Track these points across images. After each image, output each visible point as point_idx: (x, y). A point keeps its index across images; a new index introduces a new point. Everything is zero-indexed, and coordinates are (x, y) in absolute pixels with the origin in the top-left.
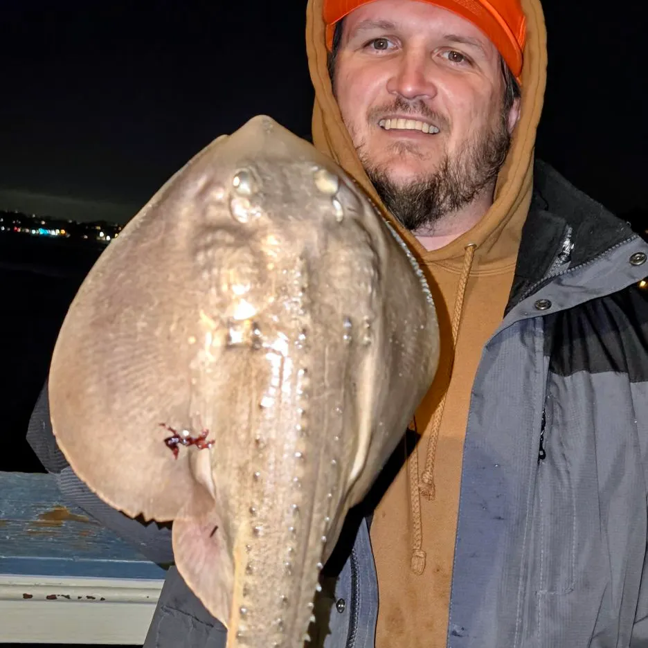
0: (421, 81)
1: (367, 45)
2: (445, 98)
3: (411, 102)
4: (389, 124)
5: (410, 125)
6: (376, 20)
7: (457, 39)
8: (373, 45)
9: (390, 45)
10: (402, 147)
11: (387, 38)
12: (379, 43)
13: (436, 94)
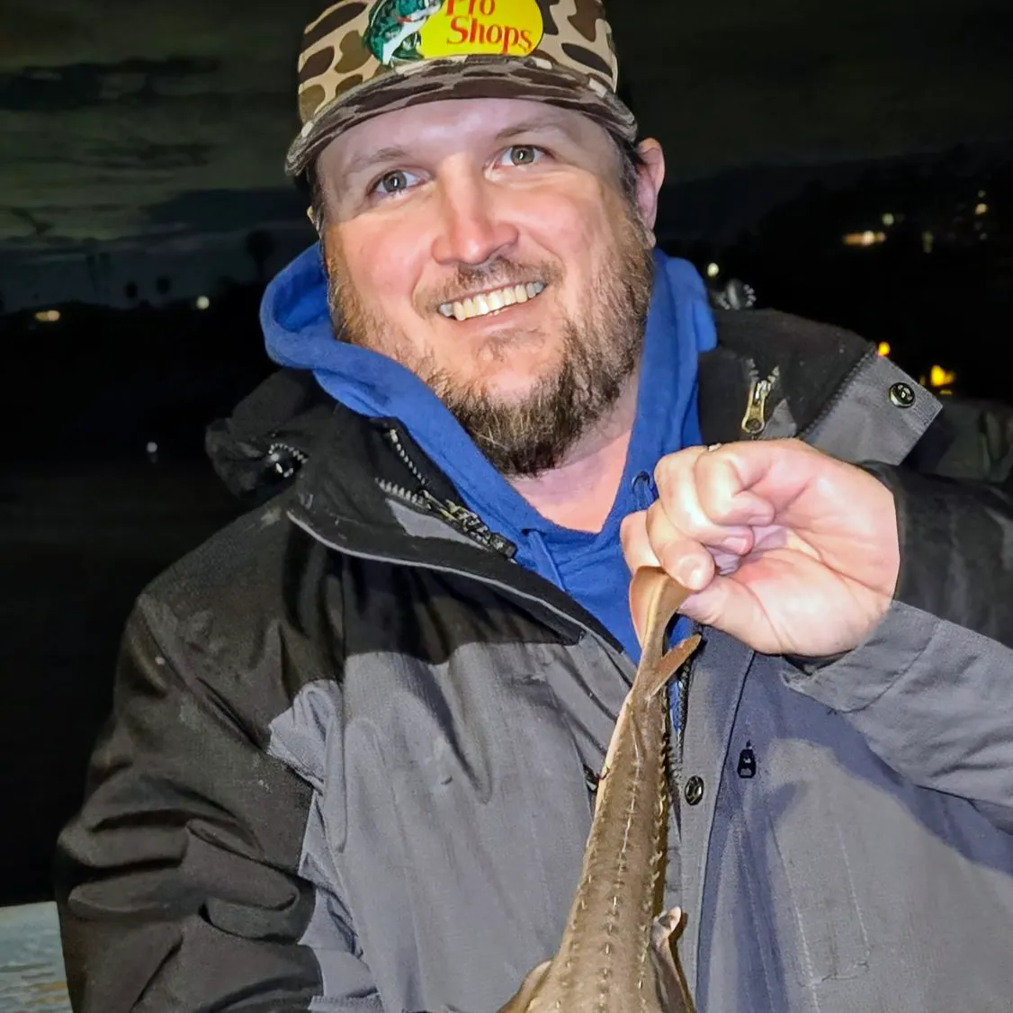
0: (486, 227)
1: (371, 191)
2: (534, 235)
3: (484, 267)
4: (462, 311)
5: (496, 302)
6: (371, 151)
7: (518, 131)
8: (381, 188)
9: (410, 179)
10: (496, 342)
11: (401, 169)
12: (392, 181)
13: (517, 234)
